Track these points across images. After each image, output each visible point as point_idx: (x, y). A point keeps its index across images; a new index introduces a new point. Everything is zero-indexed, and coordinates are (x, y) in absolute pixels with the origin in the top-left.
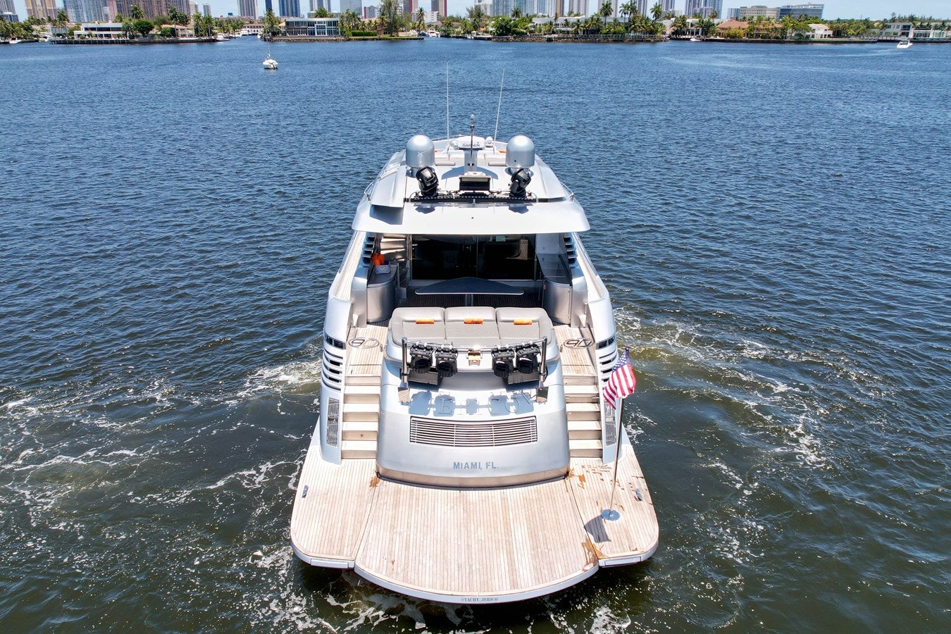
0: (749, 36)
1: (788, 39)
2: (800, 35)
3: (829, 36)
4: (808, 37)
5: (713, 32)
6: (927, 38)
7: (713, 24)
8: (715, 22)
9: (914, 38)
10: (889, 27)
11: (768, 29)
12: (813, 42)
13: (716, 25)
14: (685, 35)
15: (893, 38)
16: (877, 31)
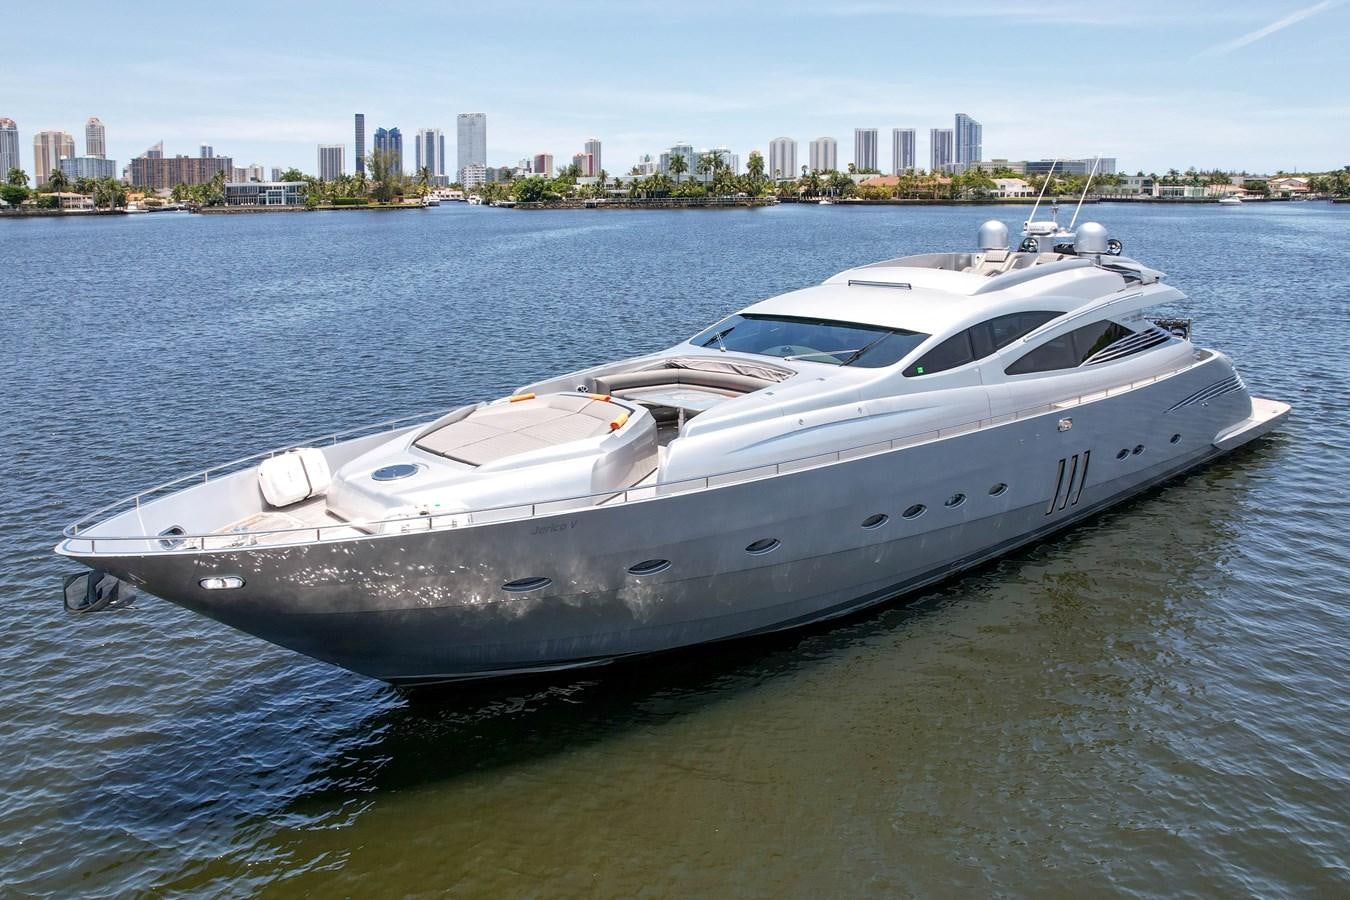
0: (902, 195)
1: (963, 199)
2: (980, 194)
4: (992, 195)
5: (851, 192)
6: (1178, 197)
7: (851, 181)
8: (857, 178)
9: (1159, 197)
10: (1126, 182)
11: (929, 186)
12: (1003, 202)
13: (857, 182)
14: (818, 196)
15: (1129, 197)
16: (1109, 187)
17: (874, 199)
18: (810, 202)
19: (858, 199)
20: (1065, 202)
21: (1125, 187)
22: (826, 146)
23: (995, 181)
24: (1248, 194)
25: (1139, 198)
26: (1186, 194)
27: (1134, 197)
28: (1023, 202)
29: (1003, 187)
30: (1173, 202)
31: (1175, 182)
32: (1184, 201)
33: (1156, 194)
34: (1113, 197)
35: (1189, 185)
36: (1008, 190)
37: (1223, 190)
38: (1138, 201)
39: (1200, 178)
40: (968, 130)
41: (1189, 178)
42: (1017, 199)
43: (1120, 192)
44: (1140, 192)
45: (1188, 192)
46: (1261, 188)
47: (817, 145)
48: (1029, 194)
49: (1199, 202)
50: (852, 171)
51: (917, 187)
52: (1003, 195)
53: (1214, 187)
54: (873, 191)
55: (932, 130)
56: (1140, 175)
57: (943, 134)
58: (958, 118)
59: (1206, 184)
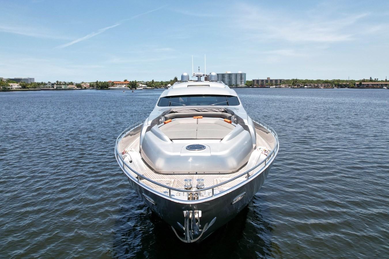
2: (5, 88)
10: (46, 85)
15: (48, 89)
23: (9, 84)
25: (51, 89)
26: (63, 88)
27: (50, 89)
28: (19, 91)
29: (12, 86)
30: (60, 90)
31: (60, 84)
32: (63, 90)
33: (55, 88)
35: (64, 85)
41: (64, 83)
43: (45, 87)
44: (51, 87)
45: (63, 87)
46: (80, 86)
48: (20, 88)
49: (67, 90)
59: (68, 85)
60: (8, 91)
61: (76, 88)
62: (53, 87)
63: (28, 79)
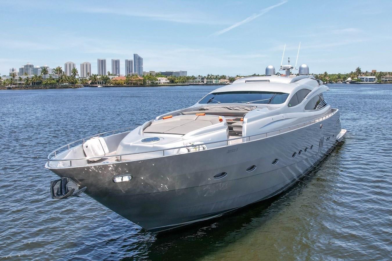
0: (127, 83)
1: (147, 85)
2: (153, 83)
3: (168, 83)
4: (157, 83)
5: (109, 82)
6: (212, 83)
7: (109, 78)
8: (111, 77)
9: (206, 83)
10: (196, 78)
11: (136, 80)
12: (160, 86)
13: (111, 79)
14: (97, 84)
15: (198, 84)
16: (191, 80)
17: (118, 85)
18: (94, 86)
19: (112, 85)
20: (179, 85)
21: (196, 80)
22: (87, 65)
23: (157, 78)
24: (230, 82)
28: (166, 86)
29: (160, 80)
30: (210, 85)
31: (211, 78)
32: (213, 85)
34: (193, 84)
36: (161, 81)
37: (224, 81)
38: (200, 85)
39: (218, 77)
40: (138, 60)
42: (164, 84)
45: (214, 82)
47: (83, 65)
49: (218, 85)
50: (109, 74)
51: (132, 80)
52: (160, 83)
53: (222, 80)
54: (117, 82)
55: (125, 60)
56: (199, 76)
57: (129, 61)
58: (135, 55)
59: (219, 79)
60: (156, 86)
61: (228, 82)
62: (203, 82)
63: (179, 73)
